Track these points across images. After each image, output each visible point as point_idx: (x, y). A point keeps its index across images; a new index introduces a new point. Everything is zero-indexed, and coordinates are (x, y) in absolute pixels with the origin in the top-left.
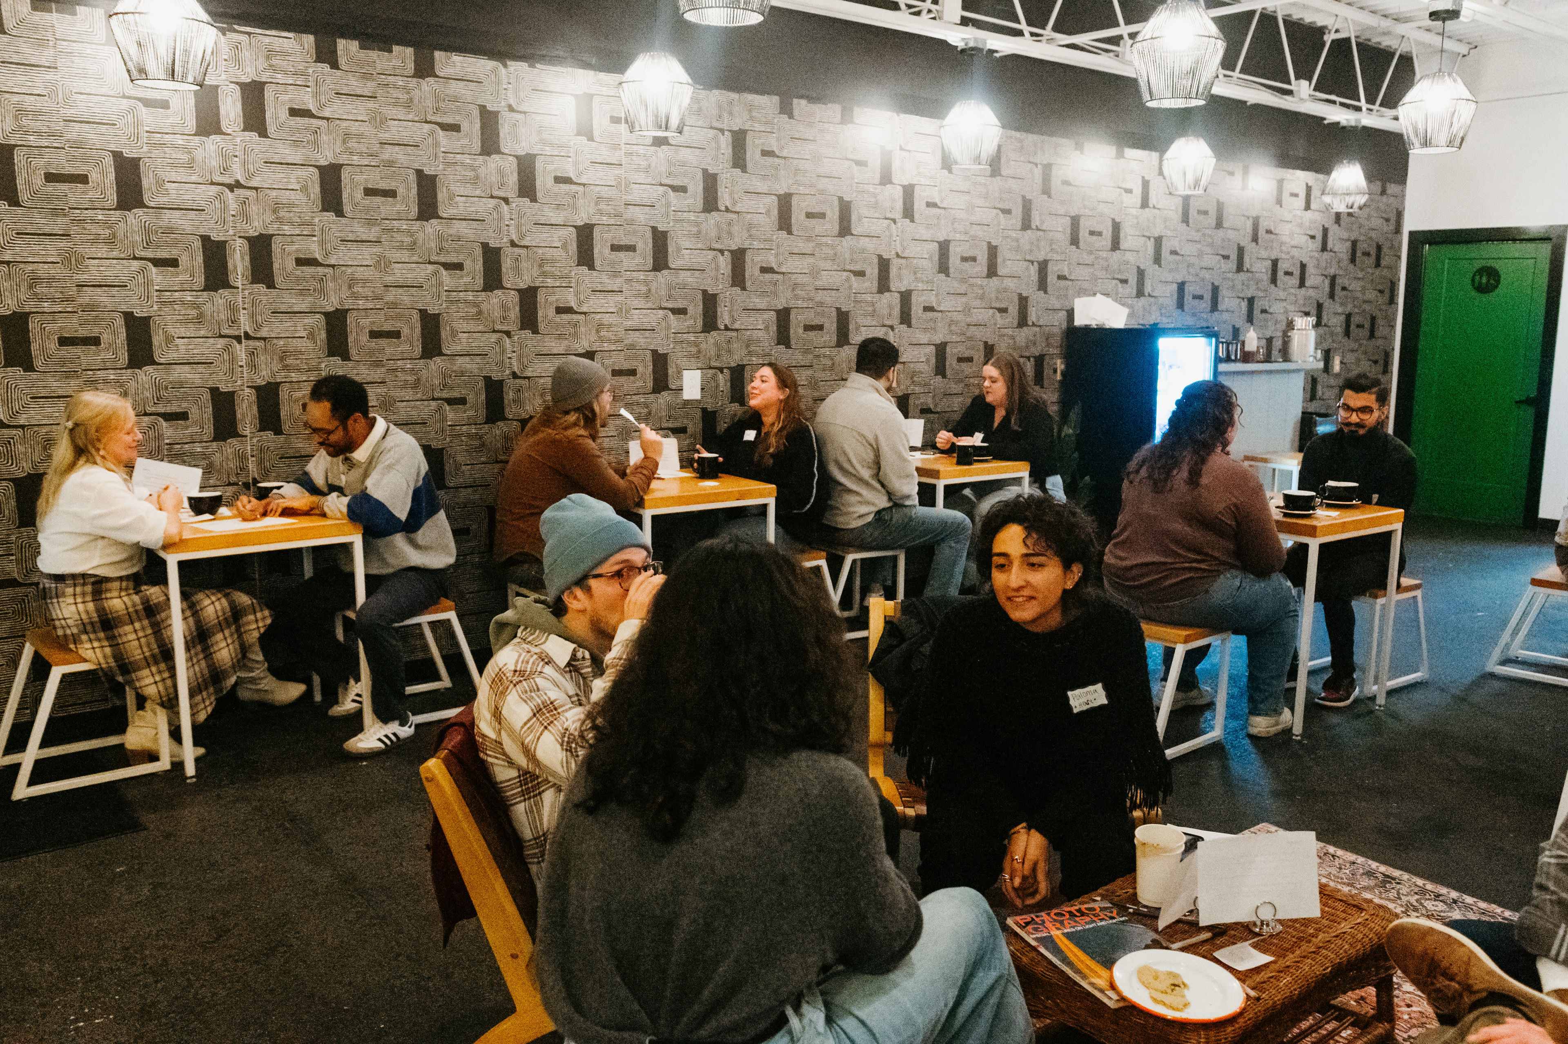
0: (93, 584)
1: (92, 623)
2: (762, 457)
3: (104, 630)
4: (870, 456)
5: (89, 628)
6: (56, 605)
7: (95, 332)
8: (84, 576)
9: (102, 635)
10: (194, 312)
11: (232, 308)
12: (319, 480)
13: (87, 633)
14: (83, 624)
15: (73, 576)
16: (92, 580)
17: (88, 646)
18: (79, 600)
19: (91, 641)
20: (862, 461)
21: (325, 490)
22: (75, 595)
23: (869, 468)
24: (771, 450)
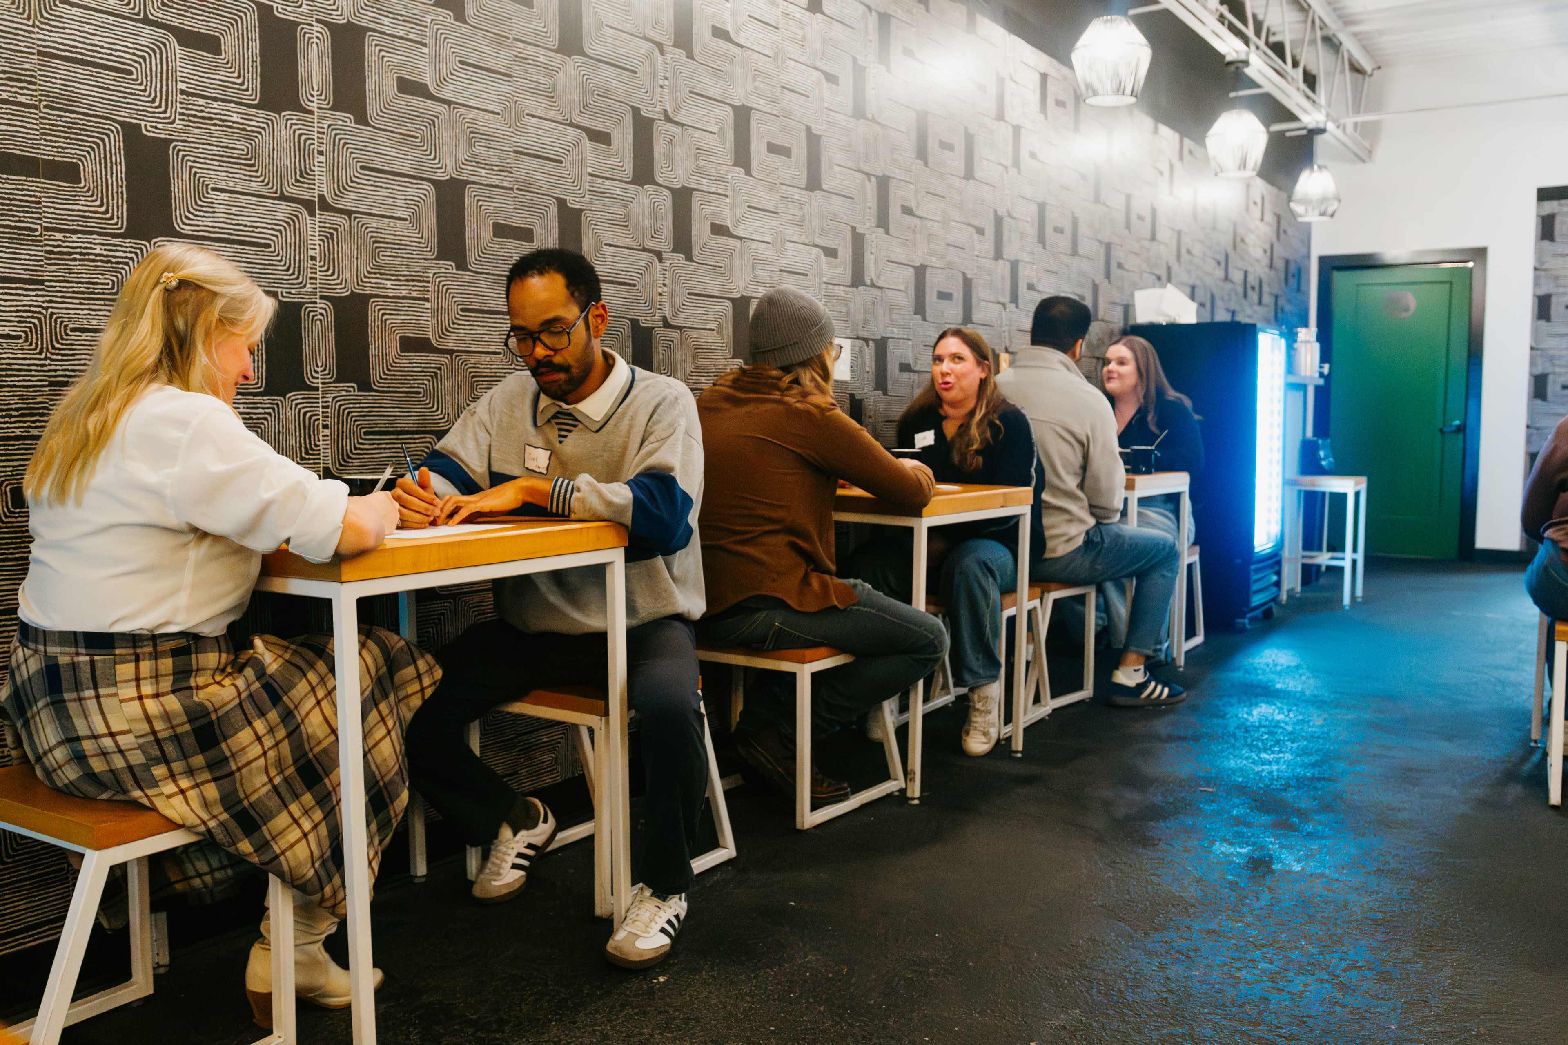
0: (175, 653)
1: (177, 738)
2: (963, 459)
3: (203, 750)
4: (1076, 460)
5: (170, 749)
6: (92, 705)
7: (70, 153)
8: (154, 638)
9: (198, 760)
10: (242, 146)
11: (302, 150)
12: (476, 465)
13: (165, 760)
14: (158, 741)
15: (133, 639)
16: (171, 644)
17: (169, 788)
18: (147, 689)
19: (172, 776)
20: (1066, 464)
21: (484, 482)
22: (138, 679)
23: (1075, 474)
24: (974, 447)
